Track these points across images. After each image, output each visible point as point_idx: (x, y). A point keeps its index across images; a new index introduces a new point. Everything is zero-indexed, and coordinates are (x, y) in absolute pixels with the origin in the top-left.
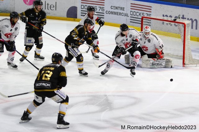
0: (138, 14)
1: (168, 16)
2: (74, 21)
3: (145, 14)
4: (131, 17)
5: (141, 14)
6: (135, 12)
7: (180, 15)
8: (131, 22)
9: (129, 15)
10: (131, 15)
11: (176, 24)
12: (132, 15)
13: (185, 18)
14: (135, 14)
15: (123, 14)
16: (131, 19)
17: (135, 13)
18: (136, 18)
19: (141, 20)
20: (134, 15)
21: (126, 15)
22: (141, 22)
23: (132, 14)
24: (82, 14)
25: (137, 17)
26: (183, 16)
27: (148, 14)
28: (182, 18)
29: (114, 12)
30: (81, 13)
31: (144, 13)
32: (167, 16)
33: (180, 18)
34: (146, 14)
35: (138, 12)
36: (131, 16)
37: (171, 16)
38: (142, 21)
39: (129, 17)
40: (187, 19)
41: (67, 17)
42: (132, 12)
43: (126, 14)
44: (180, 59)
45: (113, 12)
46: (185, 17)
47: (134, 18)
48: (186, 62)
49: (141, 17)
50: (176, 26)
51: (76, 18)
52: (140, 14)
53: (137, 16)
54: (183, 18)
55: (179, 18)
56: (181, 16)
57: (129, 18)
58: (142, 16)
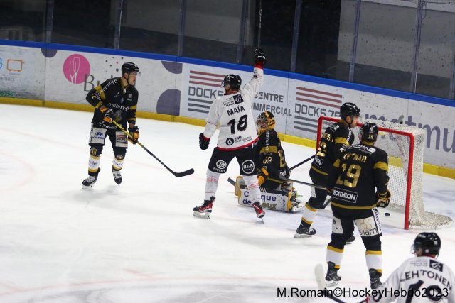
0: (312, 111)
1: (378, 118)
2: (173, 120)
3: (326, 112)
4: (296, 117)
5: (319, 111)
6: (306, 106)
7: (402, 117)
8: (295, 127)
9: (293, 112)
10: (296, 111)
11: (394, 135)
12: (299, 112)
13: (414, 124)
14: (304, 111)
15: (279, 110)
16: (296, 122)
17: (304, 108)
18: (307, 119)
19: (317, 124)
20: (303, 113)
21: (285, 113)
22: (316, 129)
23: (298, 110)
24: (189, 107)
25: (309, 117)
26: (410, 118)
27: (333, 112)
28: (406, 123)
29: (261, 105)
30: (189, 104)
31: (325, 110)
32: (374, 117)
33: (404, 122)
34: (330, 111)
35: (312, 107)
36: (297, 114)
37: (383, 119)
38: (319, 127)
39: (293, 116)
40: (417, 125)
41: (158, 112)
42: (298, 107)
43: (286, 109)
44: (399, 211)
45: (258, 104)
46: (413, 121)
47: (302, 118)
48: (412, 219)
49: (317, 119)
50: (394, 139)
51: (178, 114)
52: (316, 112)
53: (309, 114)
54: (410, 123)
55: (401, 123)
56: (405, 120)
57: (292, 119)
58: (320, 115)
